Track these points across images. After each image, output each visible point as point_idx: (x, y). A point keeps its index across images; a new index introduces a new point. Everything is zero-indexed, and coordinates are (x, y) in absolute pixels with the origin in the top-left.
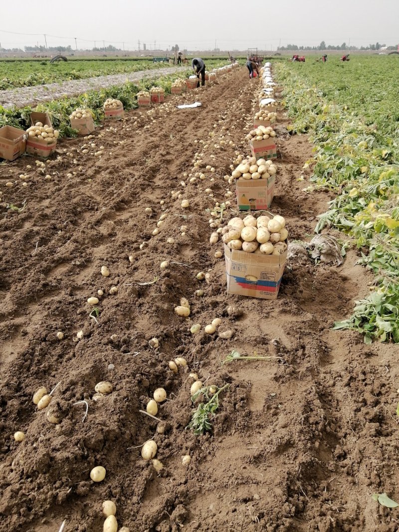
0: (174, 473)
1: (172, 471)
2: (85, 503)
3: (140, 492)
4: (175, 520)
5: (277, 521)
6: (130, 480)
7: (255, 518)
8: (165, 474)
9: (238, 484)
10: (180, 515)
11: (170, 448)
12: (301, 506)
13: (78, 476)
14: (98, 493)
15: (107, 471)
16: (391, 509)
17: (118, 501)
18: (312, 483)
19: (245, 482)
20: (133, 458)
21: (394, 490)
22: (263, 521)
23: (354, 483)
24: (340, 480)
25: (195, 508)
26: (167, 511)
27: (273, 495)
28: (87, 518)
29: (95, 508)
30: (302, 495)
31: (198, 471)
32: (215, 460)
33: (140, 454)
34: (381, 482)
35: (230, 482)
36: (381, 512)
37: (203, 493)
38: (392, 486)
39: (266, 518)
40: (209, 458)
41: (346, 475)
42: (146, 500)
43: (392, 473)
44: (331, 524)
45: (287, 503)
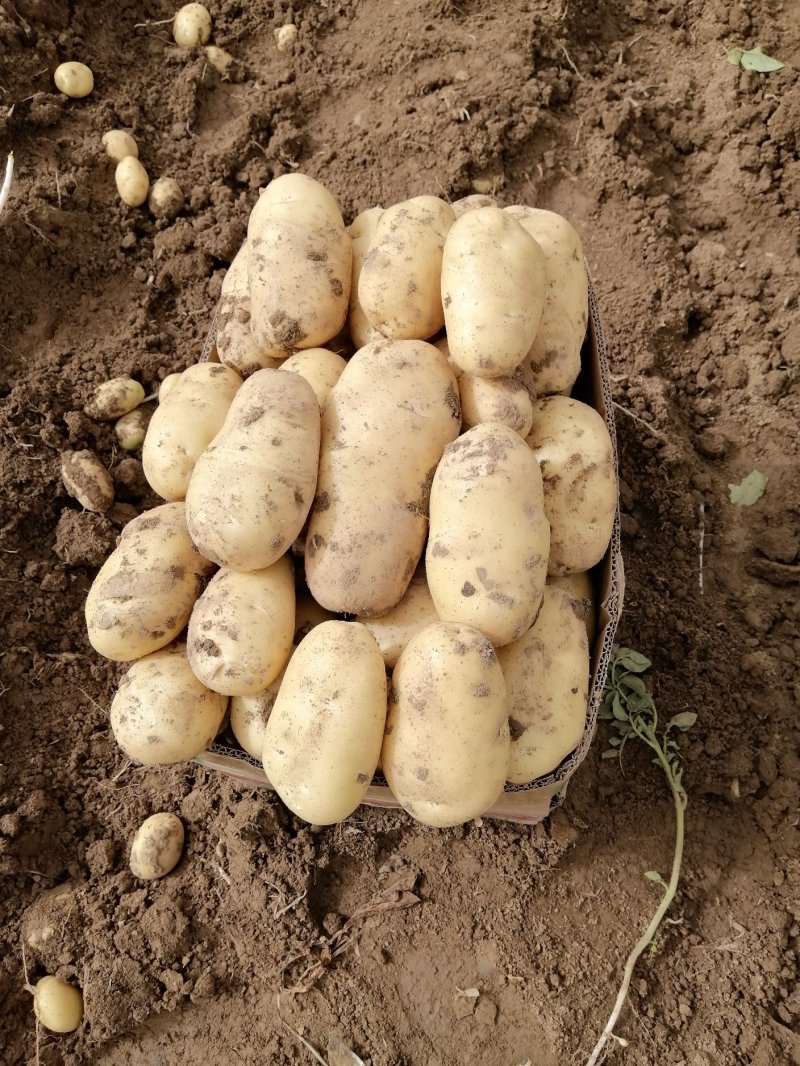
0: (263, 73)
1: (256, 69)
2: (59, 140)
3: (187, 111)
4: (277, 155)
5: (511, 115)
6: (157, 92)
7: (462, 112)
8: (241, 75)
9: (416, 60)
10: (287, 142)
11: (244, 16)
12: (564, 88)
13: (24, 85)
14: (84, 120)
15: (96, 76)
16: (767, 75)
17: (139, 132)
18: (591, 49)
19: (432, 53)
20: (154, 48)
21: (779, 41)
22: (477, 117)
23: (688, 43)
24: (655, 40)
25: (321, 130)
26: (257, 140)
27: (500, 66)
28: (74, 169)
29: (86, 147)
30: (567, 67)
31: (319, 53)
32: (357, 24)
33: (172, 38)
34: (750, 27)
35: (397, 59)
36: (744, 86)
37: (335, 93)
38: (776, 33)
39: (485, 111)
40: (342, 23)
41: (670, 28)
42: (205, 129)
43: (780, 7)
44: (631, 112)
45: (533, 80)
